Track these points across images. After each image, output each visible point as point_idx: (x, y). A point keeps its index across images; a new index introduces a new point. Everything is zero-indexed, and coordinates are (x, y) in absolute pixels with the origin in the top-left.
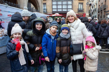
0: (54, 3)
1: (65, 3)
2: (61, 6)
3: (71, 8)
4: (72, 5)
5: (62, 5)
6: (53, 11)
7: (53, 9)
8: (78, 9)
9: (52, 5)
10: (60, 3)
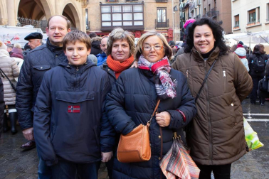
0: (106, 9)
1: (127, 9)
2: (120, 15)
3: (142, 19)
4: (143, 12)
5: (122, 13)
6: (102, 27)
7: (102, 22)
8: (156, 21)
9: (101, 14)
10: (116, 9)
